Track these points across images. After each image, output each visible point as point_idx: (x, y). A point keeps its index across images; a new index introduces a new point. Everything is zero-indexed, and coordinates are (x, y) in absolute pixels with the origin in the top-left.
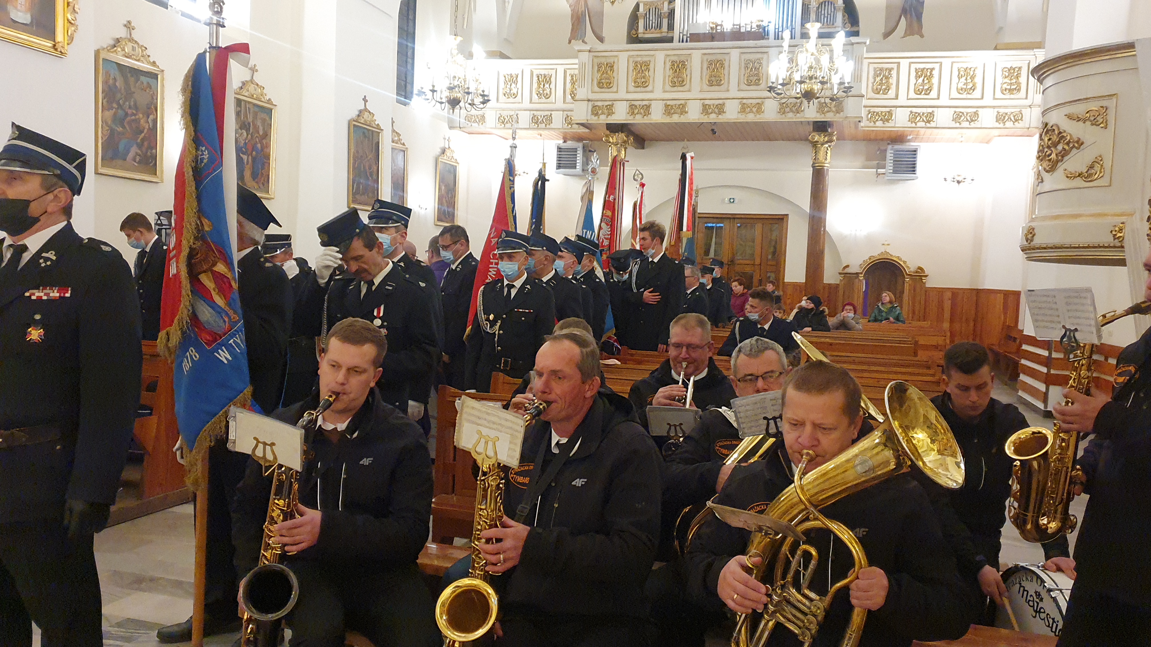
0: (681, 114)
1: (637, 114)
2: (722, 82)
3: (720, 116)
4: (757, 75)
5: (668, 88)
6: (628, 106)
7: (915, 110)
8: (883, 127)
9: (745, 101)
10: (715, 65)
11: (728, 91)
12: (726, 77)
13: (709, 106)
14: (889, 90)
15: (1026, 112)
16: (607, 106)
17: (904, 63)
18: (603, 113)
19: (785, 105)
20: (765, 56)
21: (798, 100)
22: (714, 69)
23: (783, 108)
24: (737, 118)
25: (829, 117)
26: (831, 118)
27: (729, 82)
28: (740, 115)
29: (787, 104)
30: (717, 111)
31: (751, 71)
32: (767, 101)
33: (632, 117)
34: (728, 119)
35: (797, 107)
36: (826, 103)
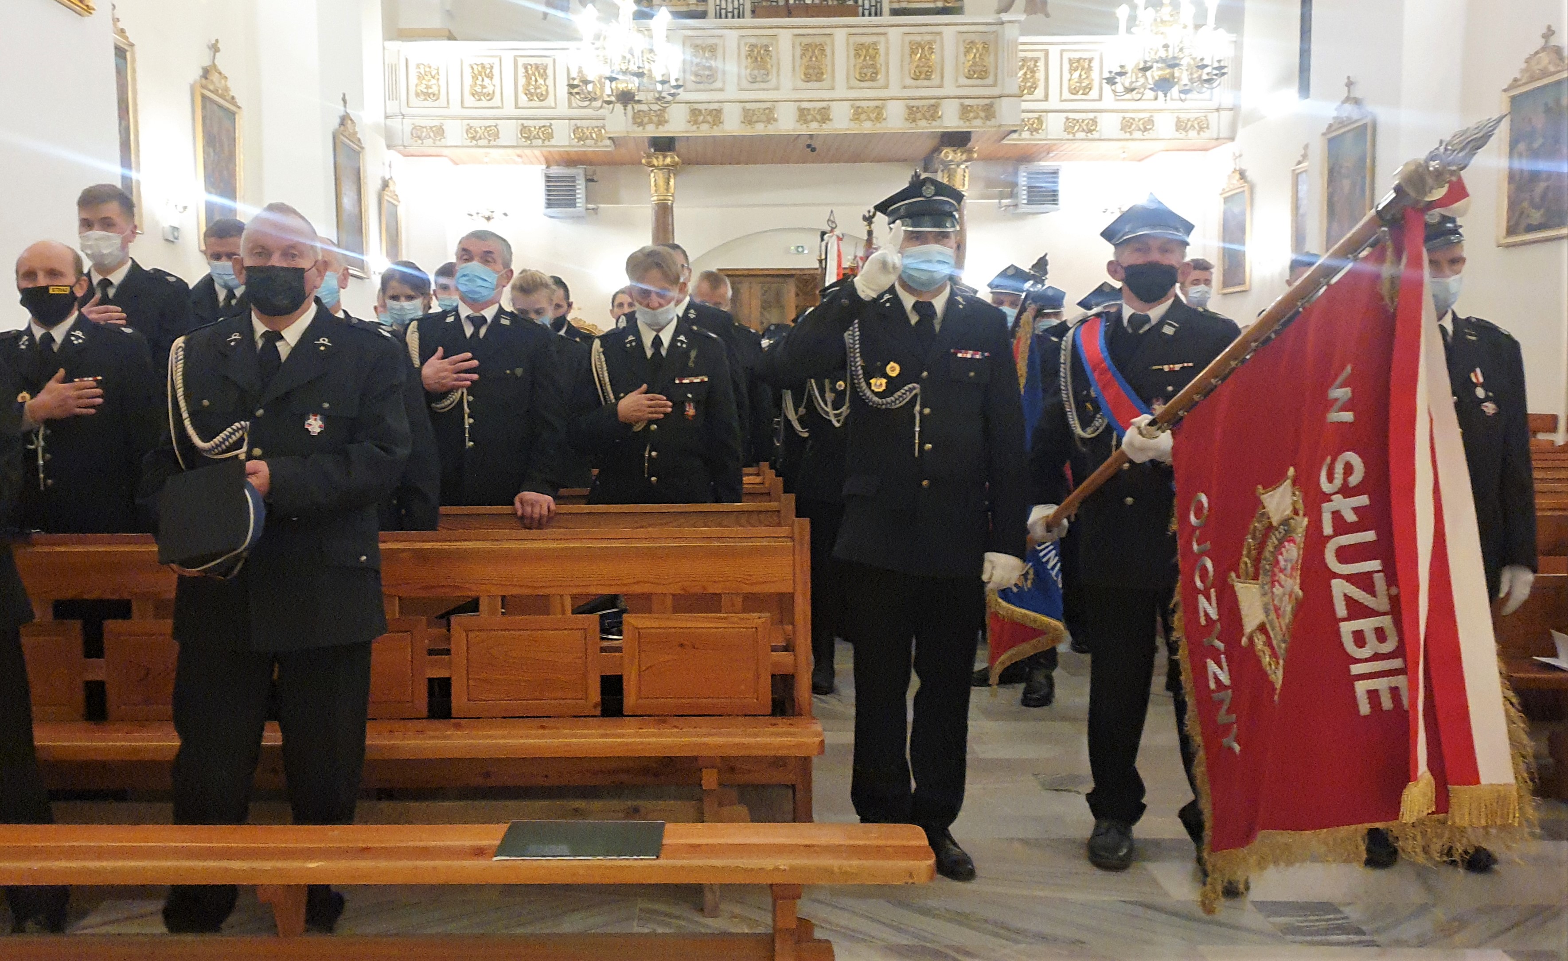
0: (769, 123)
1: (703, 122)
2: (825, 76)
3: (824, 126)
4: (873, 66)
5: (746, 84)
6: (688, 111)
7: (1072, 115)
8: (1030, 140)
9: (858, 103)
12: (829, 70)
13: (809, 110)
14: (1035, 88)
15: (1213, 117)
16: (656, 111)
17: (1054, 52)
18: (651, 122)
19: (914, 109)
20: (882, 39)
21: (933, 101)
22: (811, 57)
23: (912, 114)
24: (848, 129)
25: (975, 126)
26: (979, 127)
27: (833, 77)
28: (852, 124)
29: (918, 108)
30: (819, 117)
31: (865, 60)
32: (890, 104)
33: (695, 127)
34: (836, 130)
35: (932, 112)
36: (971, 106)
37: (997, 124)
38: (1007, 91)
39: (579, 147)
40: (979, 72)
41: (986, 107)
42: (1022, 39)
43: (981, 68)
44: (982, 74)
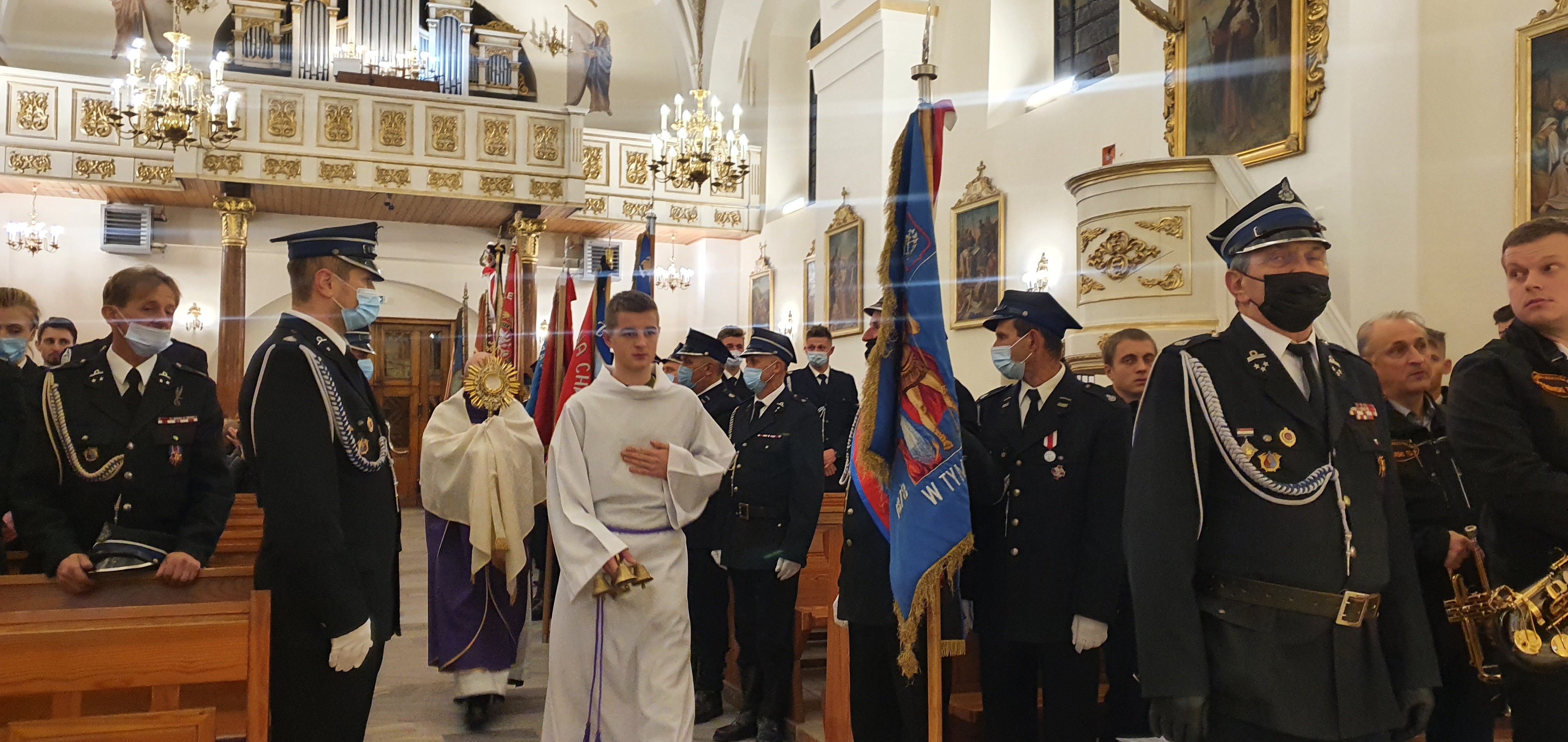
0: (348, 179)
1: (279, 172)
2: (404, 142)
3: (402, 187)
4: (451, 138)
5: (324, 141)
6: (264, 161)
7: (629, 200)
8: (594, 218)
9: (435, 170)
10: (393, 119)
11: (412, 154)
12: (408, 137)
13: (387, 171)
14: (598, 174)
15: (744, 213)
16: (229, 158)
17: (614, 145)
18: (223, 167)
19: (489, 180)
20: (460, 115)
21: (506, 175)
22: (391, 124)
23: (487, 184)
24: (426, 192)
25: (545, 200)
26: (548, 202)
27: (412, 143)
28: (429, 188)
29: (492, 180)
30: (397, 179)
31: (442, 131)
32: (466, 173)
33: (270, 177)
34: (414, 191)
35: (505, 184)
36: (541, 184)
37: (564, 201)
38: (572, 174)
39: (144, 185)
40: (547, 154)
41: (554, 185)
42: (586, 130)
43: (549, 151)
44: (552, 157)
